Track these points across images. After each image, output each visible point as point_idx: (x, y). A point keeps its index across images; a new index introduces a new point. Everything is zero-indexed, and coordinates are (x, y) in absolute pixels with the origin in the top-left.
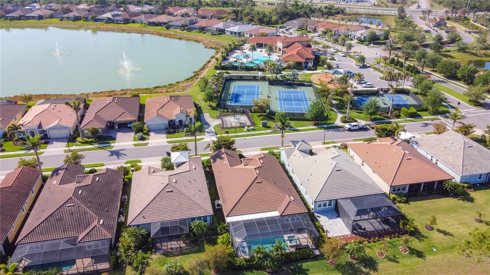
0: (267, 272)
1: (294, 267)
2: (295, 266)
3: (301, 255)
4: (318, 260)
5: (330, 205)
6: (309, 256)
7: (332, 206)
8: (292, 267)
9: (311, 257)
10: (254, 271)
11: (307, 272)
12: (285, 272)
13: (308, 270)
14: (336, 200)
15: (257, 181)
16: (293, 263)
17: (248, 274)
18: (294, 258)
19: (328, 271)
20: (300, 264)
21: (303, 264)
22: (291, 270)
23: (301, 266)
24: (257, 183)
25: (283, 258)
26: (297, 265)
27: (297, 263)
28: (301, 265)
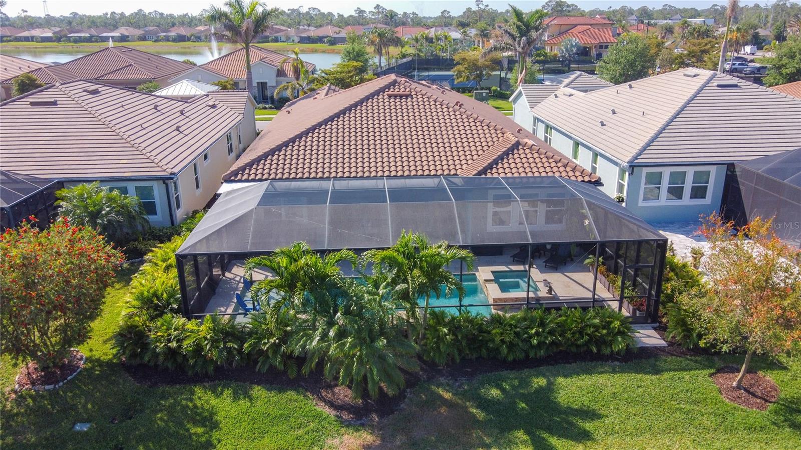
0: (332, 405)
1: (503, 390)
2: (514, 387)
3: (551, 333)
4: (657, 371)
5: (699, 192)
6: (601, 342)
7: (708, 200)
8: (495, 392)
9: (615, 348)
10: (258, 391)
11: (588, 426)
12: (443, 410)
13: (591, 415)
14: (731, 166)
15: (390, 92)
16: (504, 373)
17: (214, 401)
18: (511, 346)
19: (731, 430)
20: (542, 382)
21: (561, 380)
22: (485, 404)
23: (550, 388)
24: (390, 96)
25: (440, 339)
26: (525, 383)
27: (525, 372)
28: (550, 384)
